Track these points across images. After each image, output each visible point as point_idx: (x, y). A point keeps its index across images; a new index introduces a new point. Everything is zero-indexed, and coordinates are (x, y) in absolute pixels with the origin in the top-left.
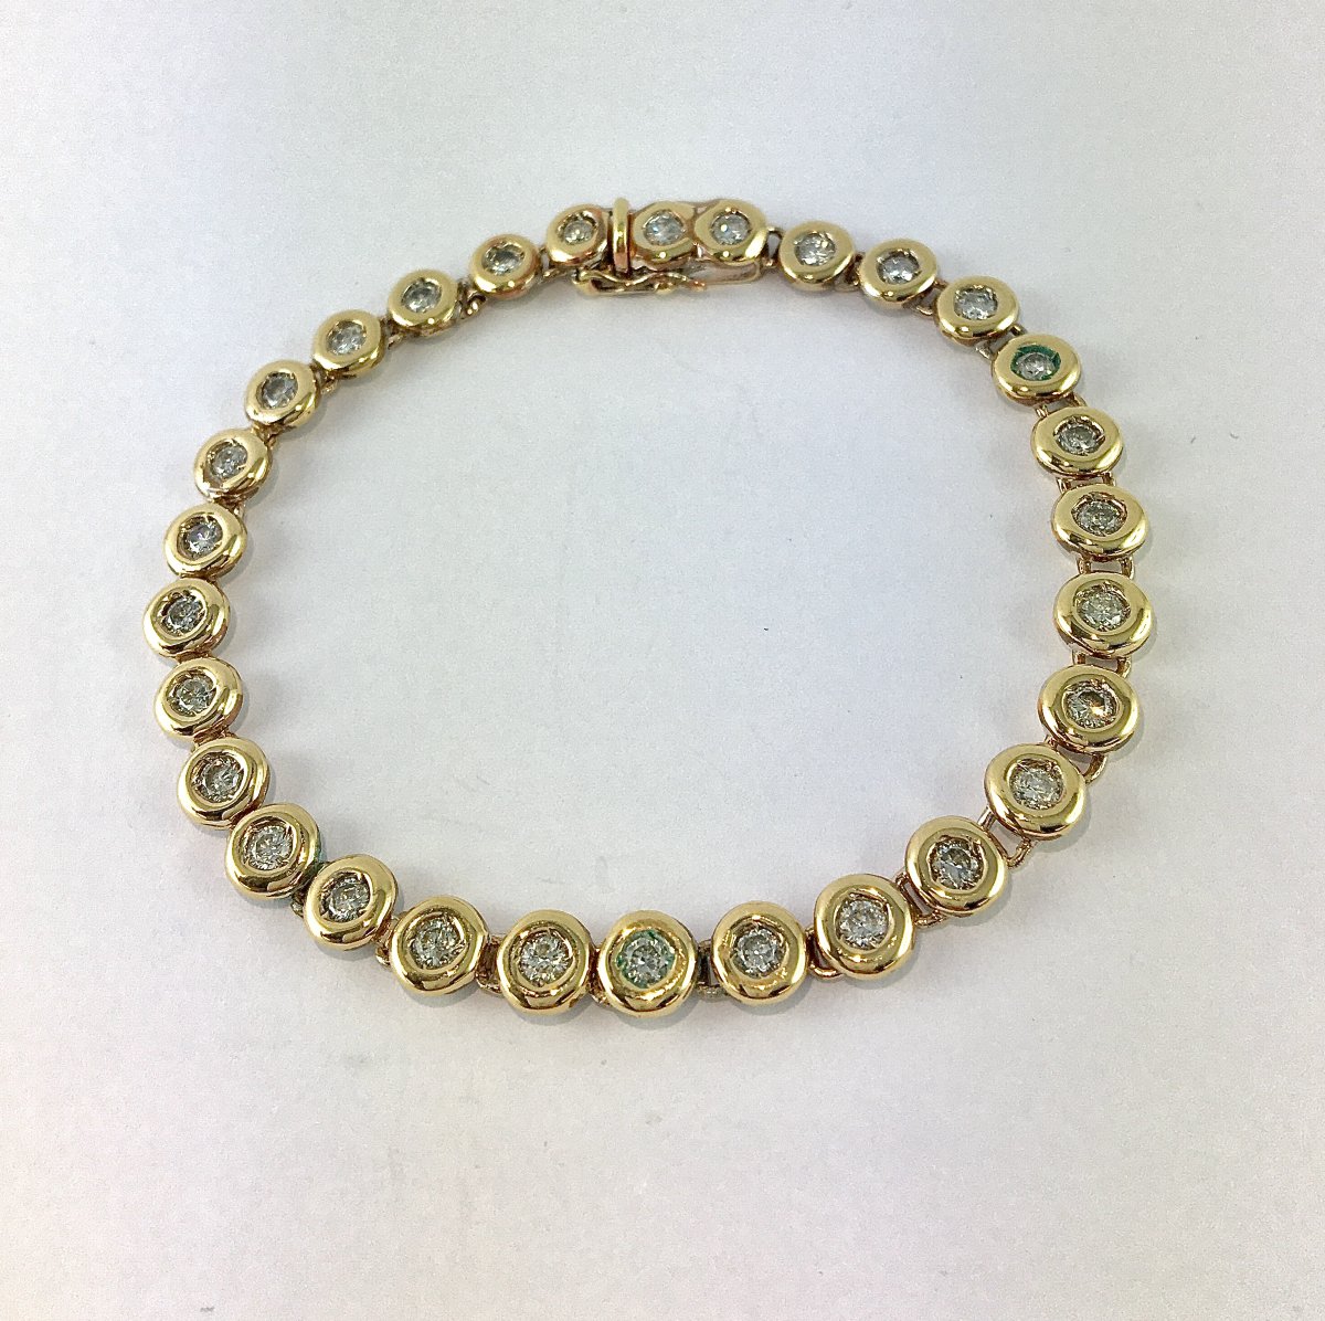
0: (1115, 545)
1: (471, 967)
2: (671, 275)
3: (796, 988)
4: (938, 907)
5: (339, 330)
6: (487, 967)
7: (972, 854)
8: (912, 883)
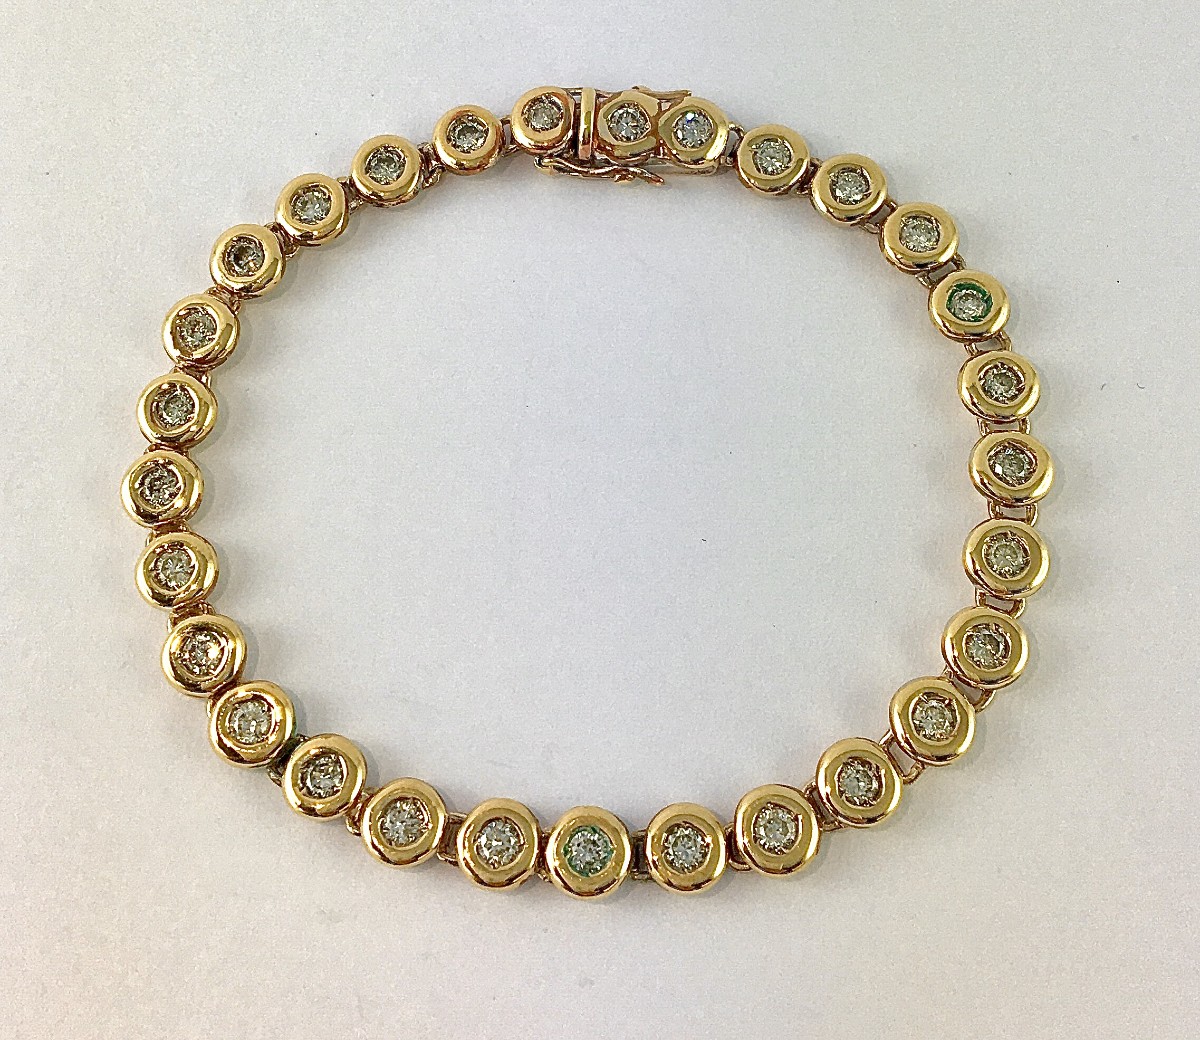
0: (1023, 495)
1: (434, 845)
2: (632, 169)
3: (715, 882)
4: (840, 818)
5: (303, 196)
6: (448, 843)
7: (874, 775)
8: (819, 792)
